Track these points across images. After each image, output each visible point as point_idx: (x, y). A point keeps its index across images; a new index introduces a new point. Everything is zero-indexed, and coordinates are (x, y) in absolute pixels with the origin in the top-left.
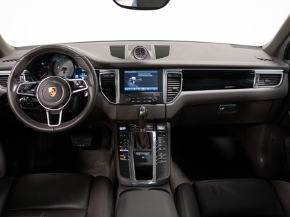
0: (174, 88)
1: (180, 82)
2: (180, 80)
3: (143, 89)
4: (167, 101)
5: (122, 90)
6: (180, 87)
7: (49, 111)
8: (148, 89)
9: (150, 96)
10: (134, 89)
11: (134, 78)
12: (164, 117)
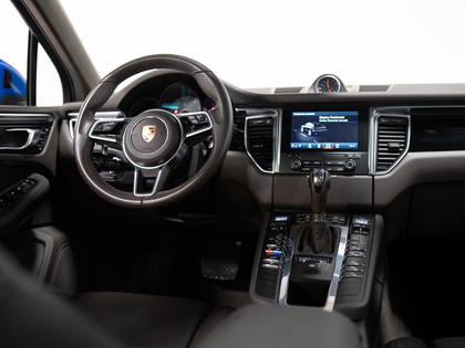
0: (392, 145)
1: (406, 135)
2: (406, 131)
3: (328, 146)
4: (378, 170)
5: (285, 148)
6: (405, 143)
7: (140, 171)
8: (337, 145)
9: (341, 159)
10: (310, 146)
11: (310, 125)
12: (369, 201)
